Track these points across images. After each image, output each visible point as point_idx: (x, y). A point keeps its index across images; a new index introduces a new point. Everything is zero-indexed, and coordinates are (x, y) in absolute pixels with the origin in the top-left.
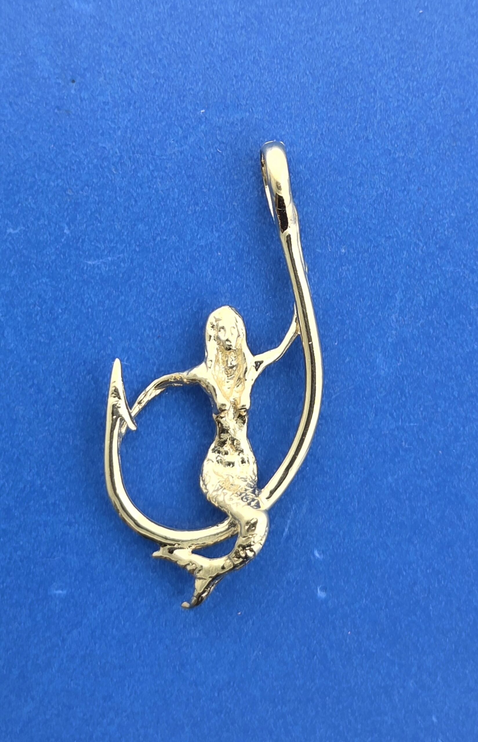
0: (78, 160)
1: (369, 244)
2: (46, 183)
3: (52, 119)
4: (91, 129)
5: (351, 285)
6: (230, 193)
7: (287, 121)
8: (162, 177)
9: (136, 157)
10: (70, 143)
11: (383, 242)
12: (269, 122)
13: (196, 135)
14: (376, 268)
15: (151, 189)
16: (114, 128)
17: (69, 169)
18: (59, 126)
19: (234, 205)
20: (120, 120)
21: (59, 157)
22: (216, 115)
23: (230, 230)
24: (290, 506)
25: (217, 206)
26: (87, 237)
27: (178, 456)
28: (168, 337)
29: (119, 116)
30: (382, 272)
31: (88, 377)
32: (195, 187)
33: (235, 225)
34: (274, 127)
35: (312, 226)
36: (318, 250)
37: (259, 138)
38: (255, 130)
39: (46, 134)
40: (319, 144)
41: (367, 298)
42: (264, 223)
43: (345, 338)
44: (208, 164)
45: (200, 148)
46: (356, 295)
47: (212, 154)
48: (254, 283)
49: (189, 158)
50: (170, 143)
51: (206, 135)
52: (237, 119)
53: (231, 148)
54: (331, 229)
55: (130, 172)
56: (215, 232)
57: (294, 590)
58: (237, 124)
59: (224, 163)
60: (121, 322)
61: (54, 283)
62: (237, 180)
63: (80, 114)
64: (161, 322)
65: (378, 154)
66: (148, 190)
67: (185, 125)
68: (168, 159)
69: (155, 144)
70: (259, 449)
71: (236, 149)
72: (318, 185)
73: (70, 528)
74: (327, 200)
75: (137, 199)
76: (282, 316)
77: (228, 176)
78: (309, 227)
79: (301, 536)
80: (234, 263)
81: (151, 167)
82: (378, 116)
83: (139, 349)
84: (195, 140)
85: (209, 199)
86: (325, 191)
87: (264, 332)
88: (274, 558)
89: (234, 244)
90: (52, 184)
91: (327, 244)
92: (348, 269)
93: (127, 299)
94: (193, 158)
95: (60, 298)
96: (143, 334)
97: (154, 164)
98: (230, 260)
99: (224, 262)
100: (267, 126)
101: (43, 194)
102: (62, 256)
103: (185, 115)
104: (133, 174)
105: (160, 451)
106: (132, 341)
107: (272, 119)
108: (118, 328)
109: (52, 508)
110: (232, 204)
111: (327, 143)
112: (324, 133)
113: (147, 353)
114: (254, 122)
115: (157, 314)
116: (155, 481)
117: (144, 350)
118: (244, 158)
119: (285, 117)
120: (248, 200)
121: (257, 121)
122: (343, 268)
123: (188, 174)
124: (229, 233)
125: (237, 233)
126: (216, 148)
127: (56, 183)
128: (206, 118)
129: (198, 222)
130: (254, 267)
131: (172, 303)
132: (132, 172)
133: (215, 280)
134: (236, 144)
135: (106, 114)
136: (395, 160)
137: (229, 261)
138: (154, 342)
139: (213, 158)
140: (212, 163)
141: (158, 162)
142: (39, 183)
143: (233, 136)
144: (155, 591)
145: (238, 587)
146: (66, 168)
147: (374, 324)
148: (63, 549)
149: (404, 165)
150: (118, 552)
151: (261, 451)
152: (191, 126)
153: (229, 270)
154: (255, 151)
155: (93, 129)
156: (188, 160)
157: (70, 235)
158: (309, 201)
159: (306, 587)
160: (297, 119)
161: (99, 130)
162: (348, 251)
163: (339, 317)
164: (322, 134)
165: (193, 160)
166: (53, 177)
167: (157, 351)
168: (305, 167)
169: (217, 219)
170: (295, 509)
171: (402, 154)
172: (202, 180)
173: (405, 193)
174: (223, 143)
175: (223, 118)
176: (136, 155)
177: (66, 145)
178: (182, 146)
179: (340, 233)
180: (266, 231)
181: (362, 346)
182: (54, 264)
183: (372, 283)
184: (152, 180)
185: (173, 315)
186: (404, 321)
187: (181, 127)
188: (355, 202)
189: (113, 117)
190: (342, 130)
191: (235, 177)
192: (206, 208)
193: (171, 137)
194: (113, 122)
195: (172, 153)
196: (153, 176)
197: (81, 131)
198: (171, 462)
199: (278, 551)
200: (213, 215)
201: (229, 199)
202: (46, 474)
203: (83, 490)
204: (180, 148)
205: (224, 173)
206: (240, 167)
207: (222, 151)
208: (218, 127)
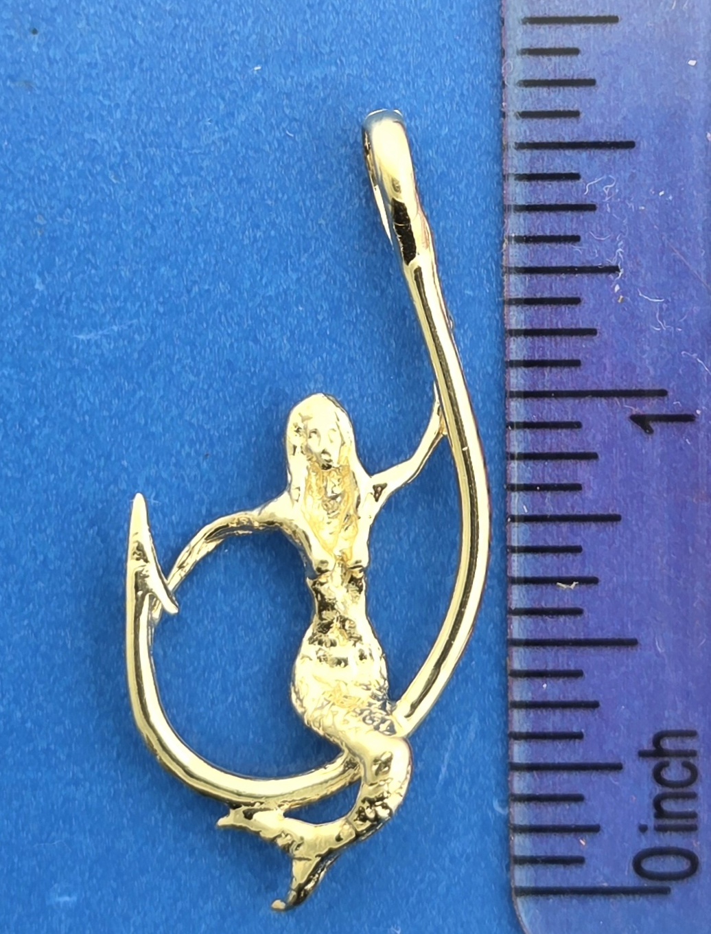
0: (50, 164)
4: (69, 110)
6: (311, 205)
7: (402, 76)
8: (196, 184)
9: (149, 152)
10: (36, 137)
12: (371, 79)
13: (249, 110)
15: (178, 206)
16: (110, 106)
17: (36, 181)
18: (14, 110)
19: (320, 225)
20: (118, 92)
21: (18, 161)
22: (281, 74)
23: (315, 267)
24: (447, 728)
25: (291, 228)
26: (74, 293)
27: (252, 656)
28: (223, 455)
29: (115, 86)
31: (91, 532)
32: (253, 198)
33: (323, 257)
34: (380, 87)
35: (455, 251)
36: (468, 292)
37: (356, 108)
38: (348, 95)
40: (459, 112)
42: (374, 252)
44: (272, 157)
45: (258, 131)
47: (278, 140)
48: (363, 354)
49: (239, 149)
50: (205, 126)
51: (265, 109)
52: (317, 79)
53: (310, 127)
55: (141, 179)
56: (290, 273)
57: (463, 870)
58: (317, 87)
59: (299, 154)
60: (141, 435)
61: (23, 375)
62: (324, 181)
63: (49, 86)
64: (209, 430)
66: (172, 209)
67: (228, 94)
68: (204, 153)
69: (181, 129)
70: (388, 635)
71: (319, 129)
72: (461, 181)
73: (77, 790)
75: (155, 224)
76: (413, 407)
77: (308, 176)
78: (450, 253)
79: (469, 779)
80: (327, 323)
81: (176, 169)
83: (174, 479)
84: (247, 118)
87: (384, 437)
88: (426, 819)
89: (325, 289)
93: (148, 395)
94: (247, 148)
95: (36, 401)
96: (179, 453)
97: (180, 163)
98: (320, 318)
99: (310, 322)
100: (368, 87)
102: (34, 329)
103: (227, 77)
104: (146, 182)
105: (221, 650)
106: (161, 465)
107: (376, 74)
108: (137, 445)
109: (43, 757)
110: (317, 223)
111: (471, 108)
112: (465, 92)
113: (188, 484)
114: (345, 80)
115: (201, 418)
116: (216, 702)
117: (184, 480)
118: (333, 145)
119: (397, 69)
120: (343, 214)
121: (351, 79)
123: (240, 177)
124: (315, 272)
125: (329, 271)
126: (284, 130)
127: (16, 206)
128: (264, 80)
129: (261, 257)
130: (362, 328)
131: (225, 397)
132: (144, 179)
133: (296, 354)
134: (317, 120)
135: (93, 83)
137: (318, 320)
138: (198, 465)
139: (279, 146)
140: (278, 155)
141: (187, 159)
143: (311, 108)
144: (228, 887)
145: (367, 872)
146: (31, 179)
148: (68, 826)
150: (160, 824)
151: (393, 637)
152: (240, 95)
153: (318, 334)
154: (350, 130)
155: (72, 111)
156: (238, 153)
157: (46, 293)
158: (447, 210)
160: (419, 72)
161: (84, 112)
164: (462, 95)
165: (246, 152)
166: (11, 196)
167: (204, 479)
168: (437, 152)
169: (294, 250)
170: (456, 733)
172: (264, 185)
174: (296, 120)
175: (292, 78)
176: (148, 149)
177: (29, 140)
178: (226, 129)
180: (378, 265)
182: (21, 344)
184: (179, 190)
185: (228, 417)
187: (223, 99)
189: (106, 87)
191: (319, 176)
192: (273, 233)
193: (206, 116)
194: (106, 96)
195: (211, 142)
196: (179, 184)
197: (54, 115)
198: (241, 668)
199: (432, 806)
200: (285, 244)
201: (311, 214)
202: (30, 700)
203: (94, 723)
204: (223, 134)
205: (300, 172)
206: (326, 160)
207: (294, 133)
208: (285, 93)
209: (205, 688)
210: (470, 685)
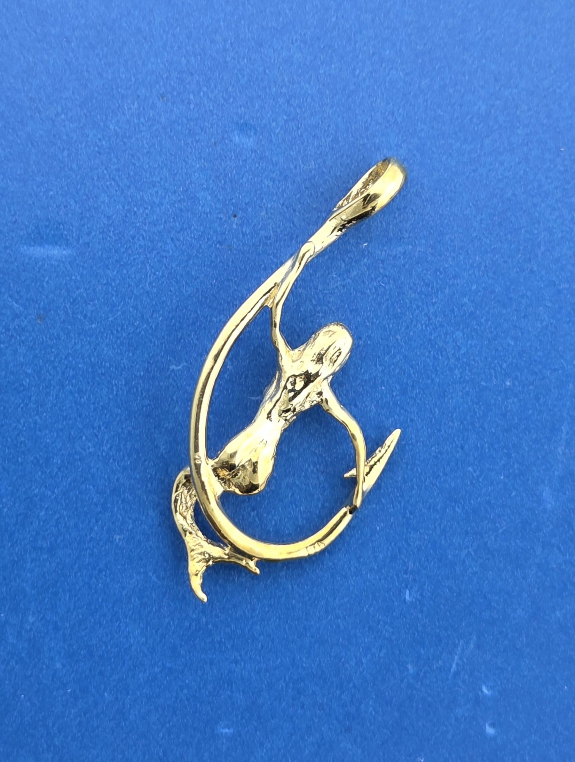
0: (240, 295)
1: (534, 377)
2: (209, 319)
3: (214, 254)
4: (253, 264)
5: (516, 418)
6: (393, 327)
7: (450, 254)
8: (325, 312)
9: (299, 291)
10: (232, 278)
11: (548, 375)
12: (432, 254)
13: (359, 269)
14: (542, 400)
15: (314, 323)
16: (277, 262)
17: (231, 304)
18: (220, 262)
19: (397, 339)
20: (282, 254)
21: (221, 292)
22: (379, 248)
23: (393, 364)
24: (457, 642)
25: (380, 340)
26: (250, 372)
27: (344, 592)
28: (333, 473)
29: (281, 250)
30: (548, 404)
31: (252, 514)
32: (358, 321)
33: (398, 358)
34: (438, 259)
35: (477, 359)
36: (483, 383)
37: (423, 271)
38: (418, 263)
39: (208, 269)
40: (483, 276)
41: (533, 431)
42: (429, 357)
43: (511, 471)
44: (371, 298)
45: (363, 282)
46: (521, 428)
47: (375, 287)
48: (419, 417)
49: (352, 291)
50: (333, 277)
51: (368, 269)
52: (400, 252)
53: (394, 281)
54: (496, 362)
55: (293, 306)
56: (378, 366)
57: (462, 726)
58: (400, 257)
59: (387, 297)
60: (285, 458)
61: (217, 419)
62: (401, 313)
63: (242, 248)
64: (325, 457)
65: (542, 286)
66: (311, 325)
67: (347, 259)
68: (331, 293)
69: (318, 278)
70: (425, 584)
71: (400, 282)
72: (482, 318)
73: (236, 666)
74: (491, 332)
75: (300, 334)
76: (447, 450)
77: (392, 310)
78: (474, 360)
79: (469, 672)
80: (398, 398)
81: (314, 302)
82: (542, 247)
83: (303, 485)
84: (358, 273)
85: (372, 333)
86: (490, 323)
87: (429, 466)
88: (442, 694)
89: (398, 377)
90: (214, 319)
91: (491, 376)
92: (513, 402)
93: (290, 434)
94: (356, 292)
95: (224, 434)
96: (307, 470)
97: (316, 298)
98: (394, 394)
99: (388, 396)
100: (430, 258)
101: (205, 329)
102: (225, 392)
103: (347, 249)
104: (296, 309)
105: (325, 588)
106: (296, 476)
107: (436, 251)
108: (282, 464)
109: (217, 646)
110: (395, 338)
111: (491, 274)
112: (487, 265)
113: (311, 489)
114: (417, 254)
115: (321, 450)
116: (321, 618)
117: (309, 486)
118: (408, 292)
119: (448, 249)
120: (411, 333)
121: (420, 253)
122: (508, 401)
123: (351, 308)
124: (393, 367)
125: (401, 367)
126: (379, 282)
127: (218, 318)
128: (369, 252)
129: (361, 356)
130: (419, 401)
131: (336, 439)
132: (295, 307)
133: (379, 415)
134: (399, 277)
135: (267, 248)
136: (559, 292)
137: (393, 395)
138: (318, 478)
139: (376, 291)
140: (375, 296)
141: (321, 296)
142: (202, 319)
143: (395, 269)
144: (323, 728)
145: (405, 724)
146: (228, 303)
147: (540, 457)
148: (230, 688)
149: (569, 296)
150: (284, 689)
151: (428, 586)
152: (354, 260)
153: (393, 404)
154: (418, 284)
155: (255, 264)
156: (351, 294)
157: (233, 371)
158: (473, 334)
159: (474, 723)
160: (461, 251)
161: (261, 265)
162: (514, 384)
163: (505, 451)
164: (486, 266)
165: (356, 294)
166: (215, 313)
167: (321, 487)
168: (469, 300)
169: (381, 353)
170: (462, 644)
171: (567, 286)
172: (365, 314)
173: (570, 324)
174: (386, 276)
175: (386, 251)
176: (298, 289)
177: (228, 280)
178: (344, 280)
179: (504, 366)
180: (431, 364)
181: (528, 480)
182: (217, 400)
183: (538, 416)
184: (315, 314)
185: (337, 450)
186: (571, 453)
187: (344, 261)
188: (520, 334)
189: (275, 251)
190: (505, 262)
191: (399, 311)
192: (369, 342)
193: (333, 271)
194: (275, 256)
195: (335, 287)
196: (315, 311)
197: (243, 266)
198: (337, 599)
199: (446, 687)
200: (376, 349)
201: (393, 333)
202: (211, 612)
203: (249, 627)
204: (343, 283)
205: (387, 306)
206: (403, 301)
207: (385, 284)
208: (380, 260)
209: (315, 610)
210: (472, 617)
